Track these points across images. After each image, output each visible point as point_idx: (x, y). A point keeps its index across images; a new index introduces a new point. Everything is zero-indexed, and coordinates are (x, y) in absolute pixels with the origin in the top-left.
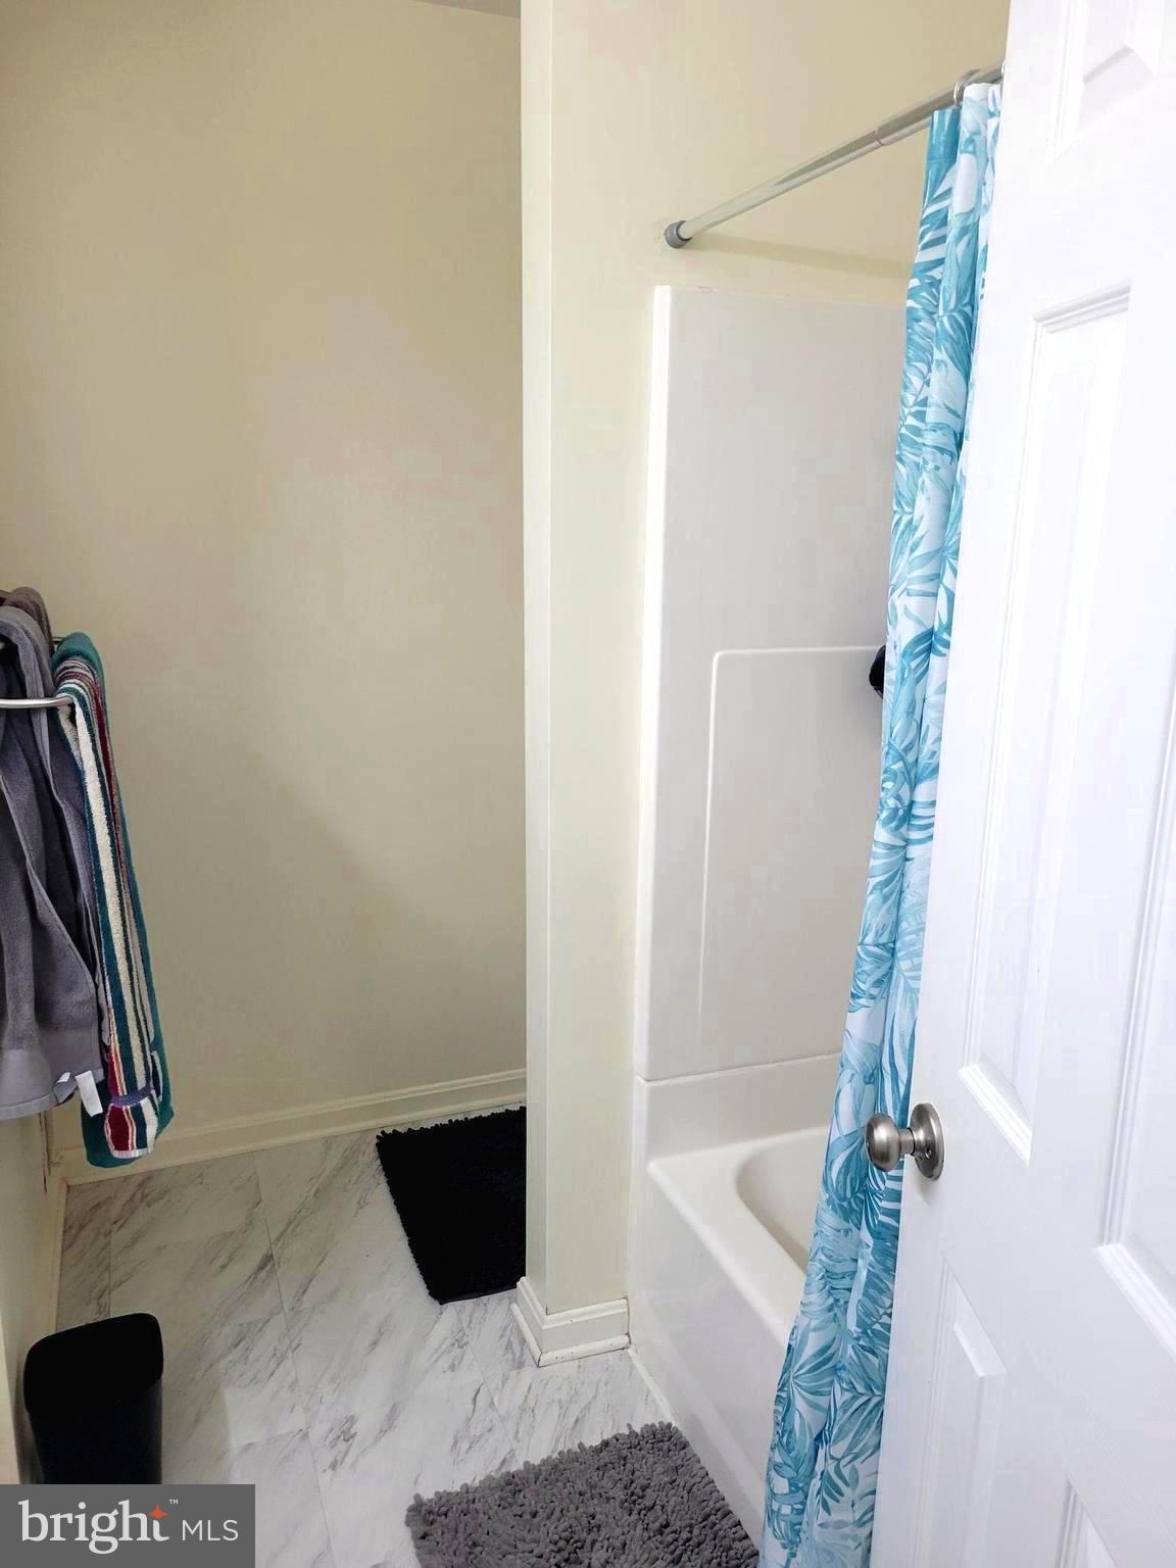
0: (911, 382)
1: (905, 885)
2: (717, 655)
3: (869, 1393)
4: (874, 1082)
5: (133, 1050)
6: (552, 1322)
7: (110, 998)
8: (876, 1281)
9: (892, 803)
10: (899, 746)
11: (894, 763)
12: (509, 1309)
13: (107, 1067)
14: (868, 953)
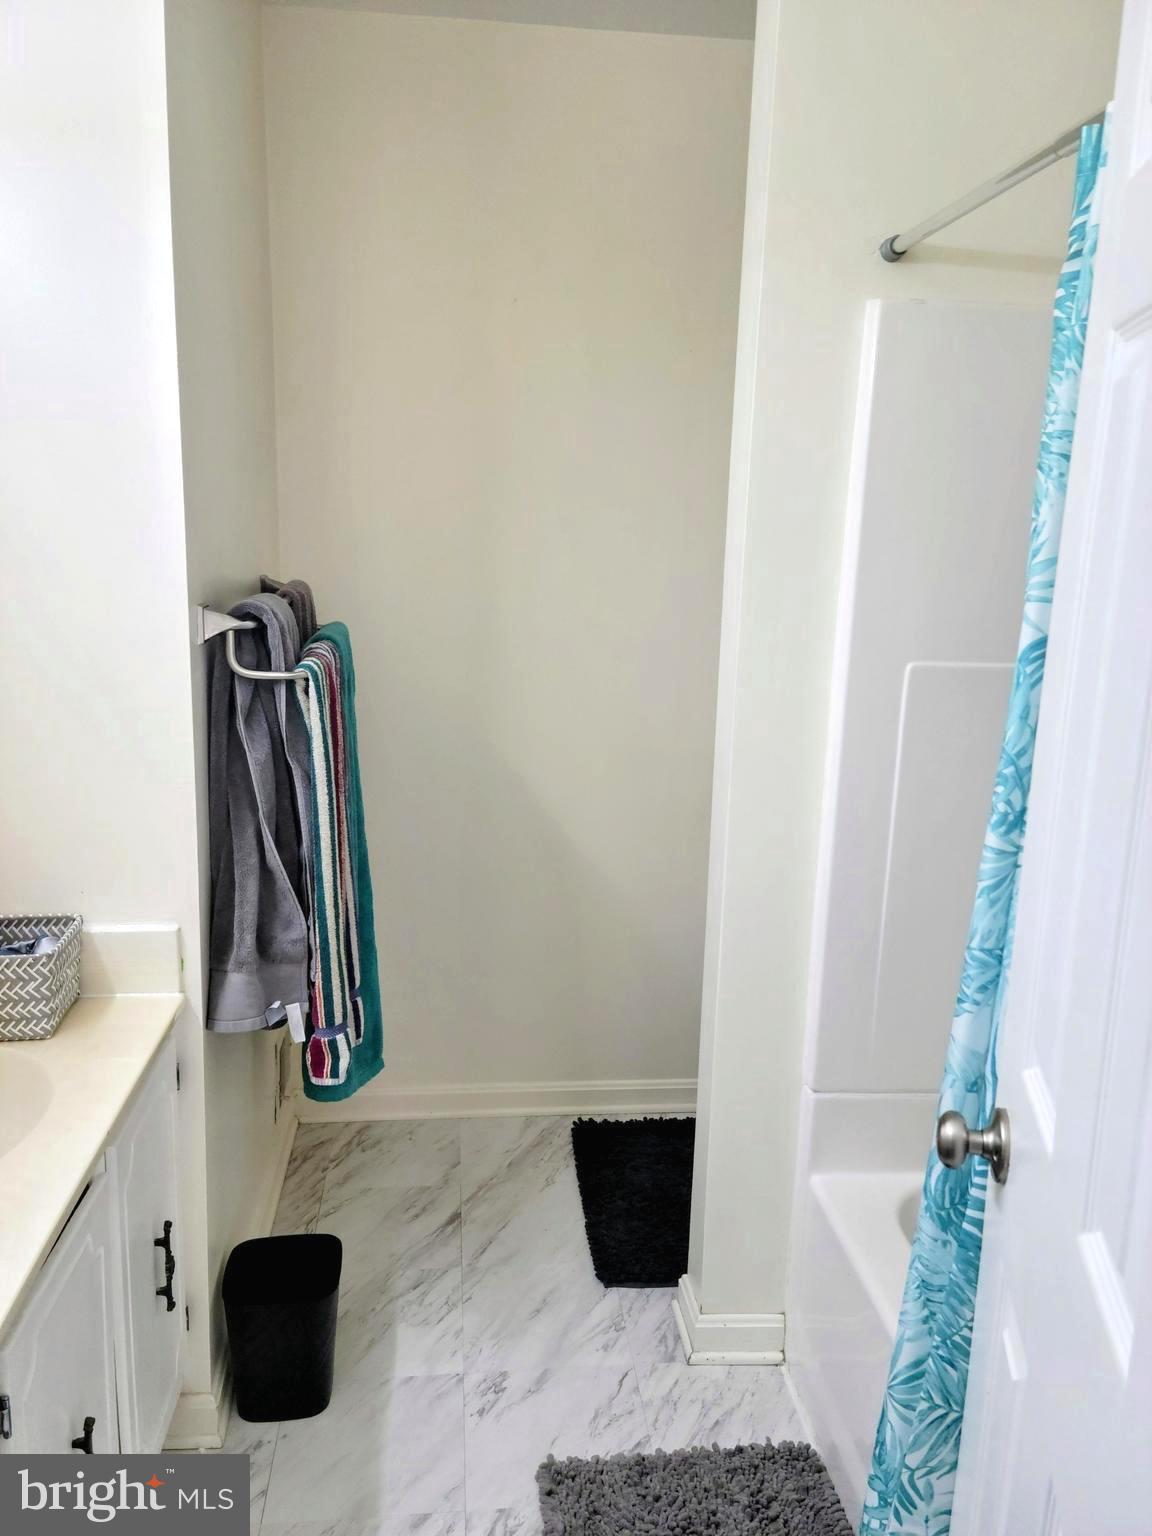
0: (1053, 391)
1: (1015, 891)
2: (909, 667)
3: (946, 1406)
4: (977, 1092)
5: (334, 988)
6: (705, 1322)
7: (318, 940)
8: (957, 1290)
9: (1001, 807)
10: (1012, 752)
11: (1006, 767)
12: (670, 1305)
13: (312, 1000)
14: (973, 958)
